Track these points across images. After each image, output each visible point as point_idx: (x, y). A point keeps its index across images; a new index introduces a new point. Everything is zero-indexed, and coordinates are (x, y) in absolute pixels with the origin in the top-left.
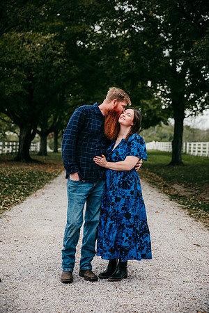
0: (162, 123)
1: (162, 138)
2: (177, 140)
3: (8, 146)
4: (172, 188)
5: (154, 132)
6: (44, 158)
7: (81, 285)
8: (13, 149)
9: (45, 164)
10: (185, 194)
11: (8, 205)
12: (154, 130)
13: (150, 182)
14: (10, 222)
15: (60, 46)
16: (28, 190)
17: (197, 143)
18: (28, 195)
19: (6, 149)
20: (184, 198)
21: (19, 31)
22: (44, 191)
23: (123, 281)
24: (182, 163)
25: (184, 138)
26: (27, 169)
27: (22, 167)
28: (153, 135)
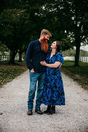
0: (71, 48)
1: (71, 55)
2: (77, 56)
3: (5, 58)
4: (75, 76)
5: (67, 52)
6: (21, 63)
7: (36, 116)
8: (7, 59)
9: (21, 65)
10: (80, 78)
11: (5, 83)
12: (67, 51)
13: (65, 74)
14: (6, 89)
15: (28, 15)
16: (14, 76)
17: (86, 57)
18: (14, 78)
19: (4, 59)
20: (80, 80)
21: (10, 9)
22: (20, 77)
23: (54, 115)
24: (79, 65)
25: (80, 55)
26: (13, 68)
27: (11, 67)
28: (67, 53)
